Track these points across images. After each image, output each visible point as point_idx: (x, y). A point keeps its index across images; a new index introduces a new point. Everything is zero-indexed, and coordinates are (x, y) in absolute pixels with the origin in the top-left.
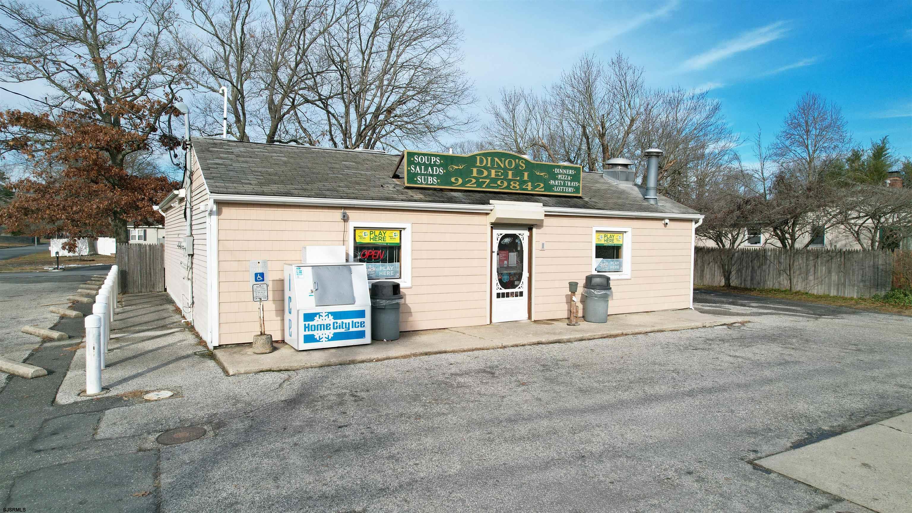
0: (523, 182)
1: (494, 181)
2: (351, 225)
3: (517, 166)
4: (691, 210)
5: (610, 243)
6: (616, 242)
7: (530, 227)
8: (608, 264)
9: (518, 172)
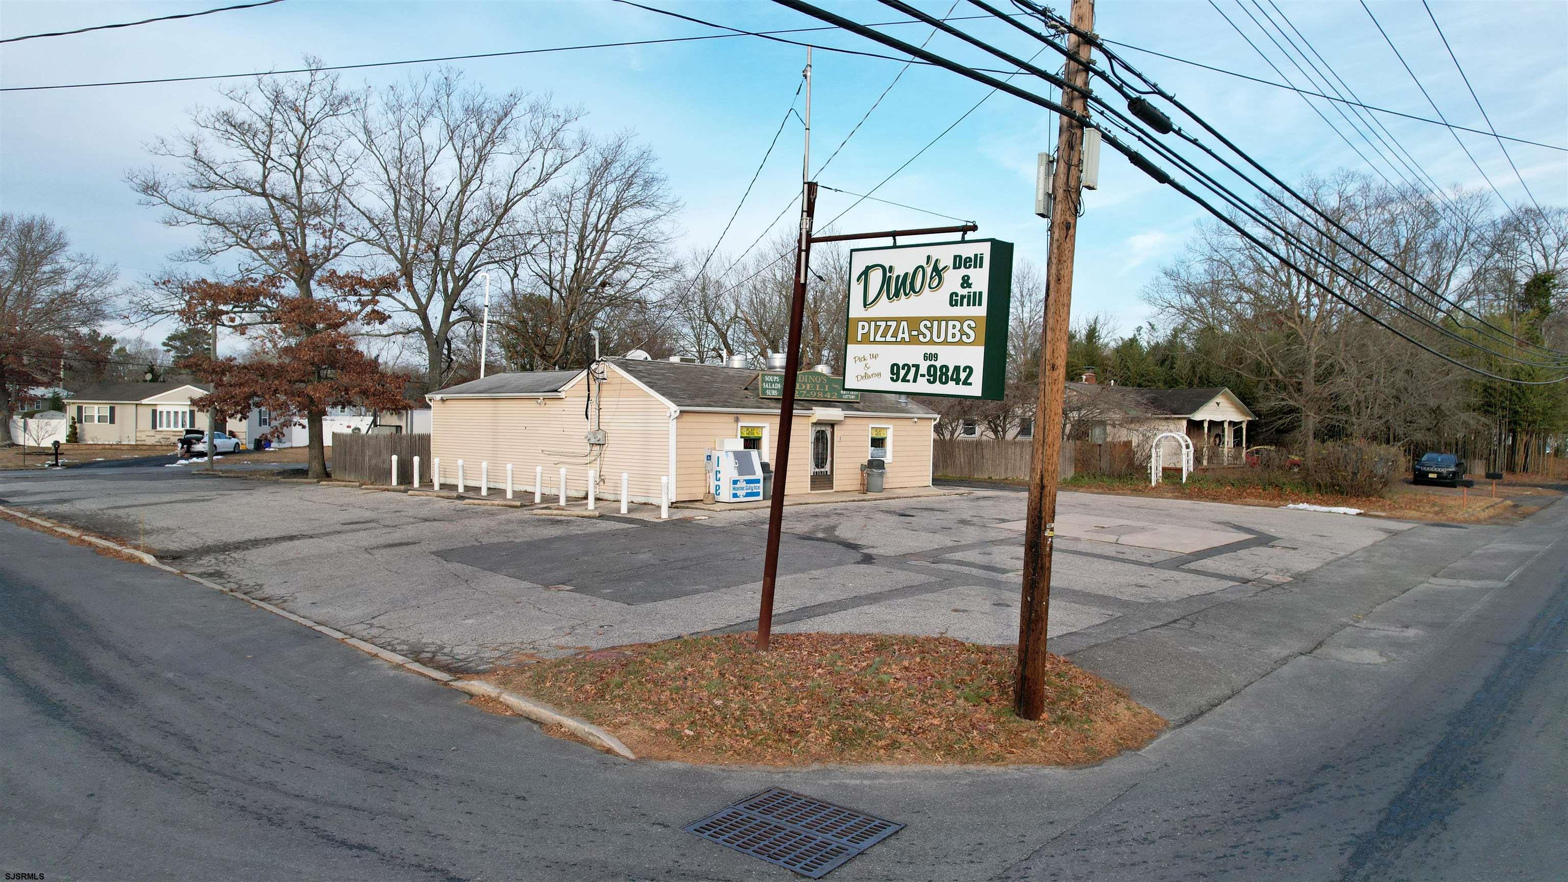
0: (825, 392)
1: (808, 392)
2: (740, 424)
3: (822, 380)
4: (930, 411)
5: (879, 437)
6: (882, 436)
7: (832, 425)
8: (878, 452)
9: (822, 386)
